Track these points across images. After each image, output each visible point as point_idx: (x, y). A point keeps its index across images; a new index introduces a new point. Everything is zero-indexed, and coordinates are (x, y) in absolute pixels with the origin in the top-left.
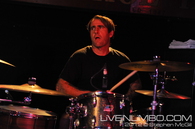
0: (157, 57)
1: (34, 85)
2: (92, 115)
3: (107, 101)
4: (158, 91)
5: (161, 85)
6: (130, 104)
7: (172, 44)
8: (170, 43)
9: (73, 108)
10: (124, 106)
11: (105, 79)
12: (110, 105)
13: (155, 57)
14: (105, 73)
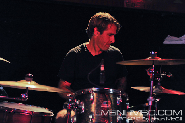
0: (153, 53)
1: (31, 82)
2: (90, 111)
3: (105, 97)
4: (154, 87)
5: (157, 81)
6: (127, 100)
7: (166, 40)
8: (165, 38)
9: (71, 104)
10: (121, 102)
11: (102, 75)
12: (107, 101)
13: (152, 53)
14: (102, 68)
